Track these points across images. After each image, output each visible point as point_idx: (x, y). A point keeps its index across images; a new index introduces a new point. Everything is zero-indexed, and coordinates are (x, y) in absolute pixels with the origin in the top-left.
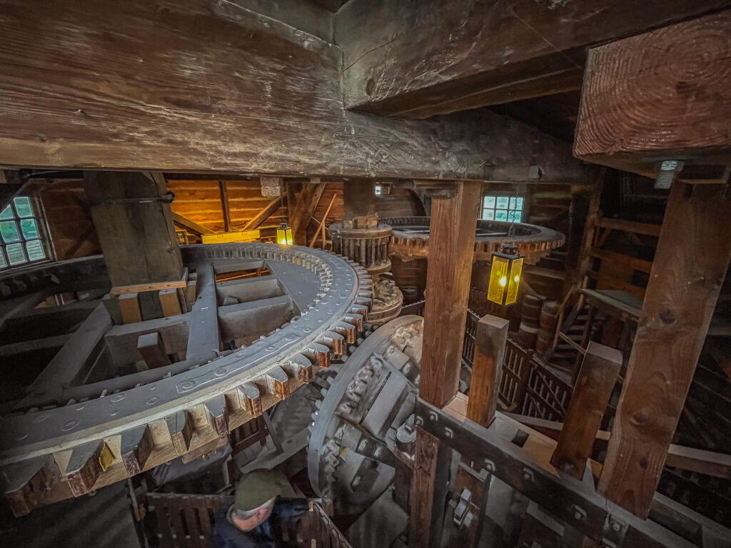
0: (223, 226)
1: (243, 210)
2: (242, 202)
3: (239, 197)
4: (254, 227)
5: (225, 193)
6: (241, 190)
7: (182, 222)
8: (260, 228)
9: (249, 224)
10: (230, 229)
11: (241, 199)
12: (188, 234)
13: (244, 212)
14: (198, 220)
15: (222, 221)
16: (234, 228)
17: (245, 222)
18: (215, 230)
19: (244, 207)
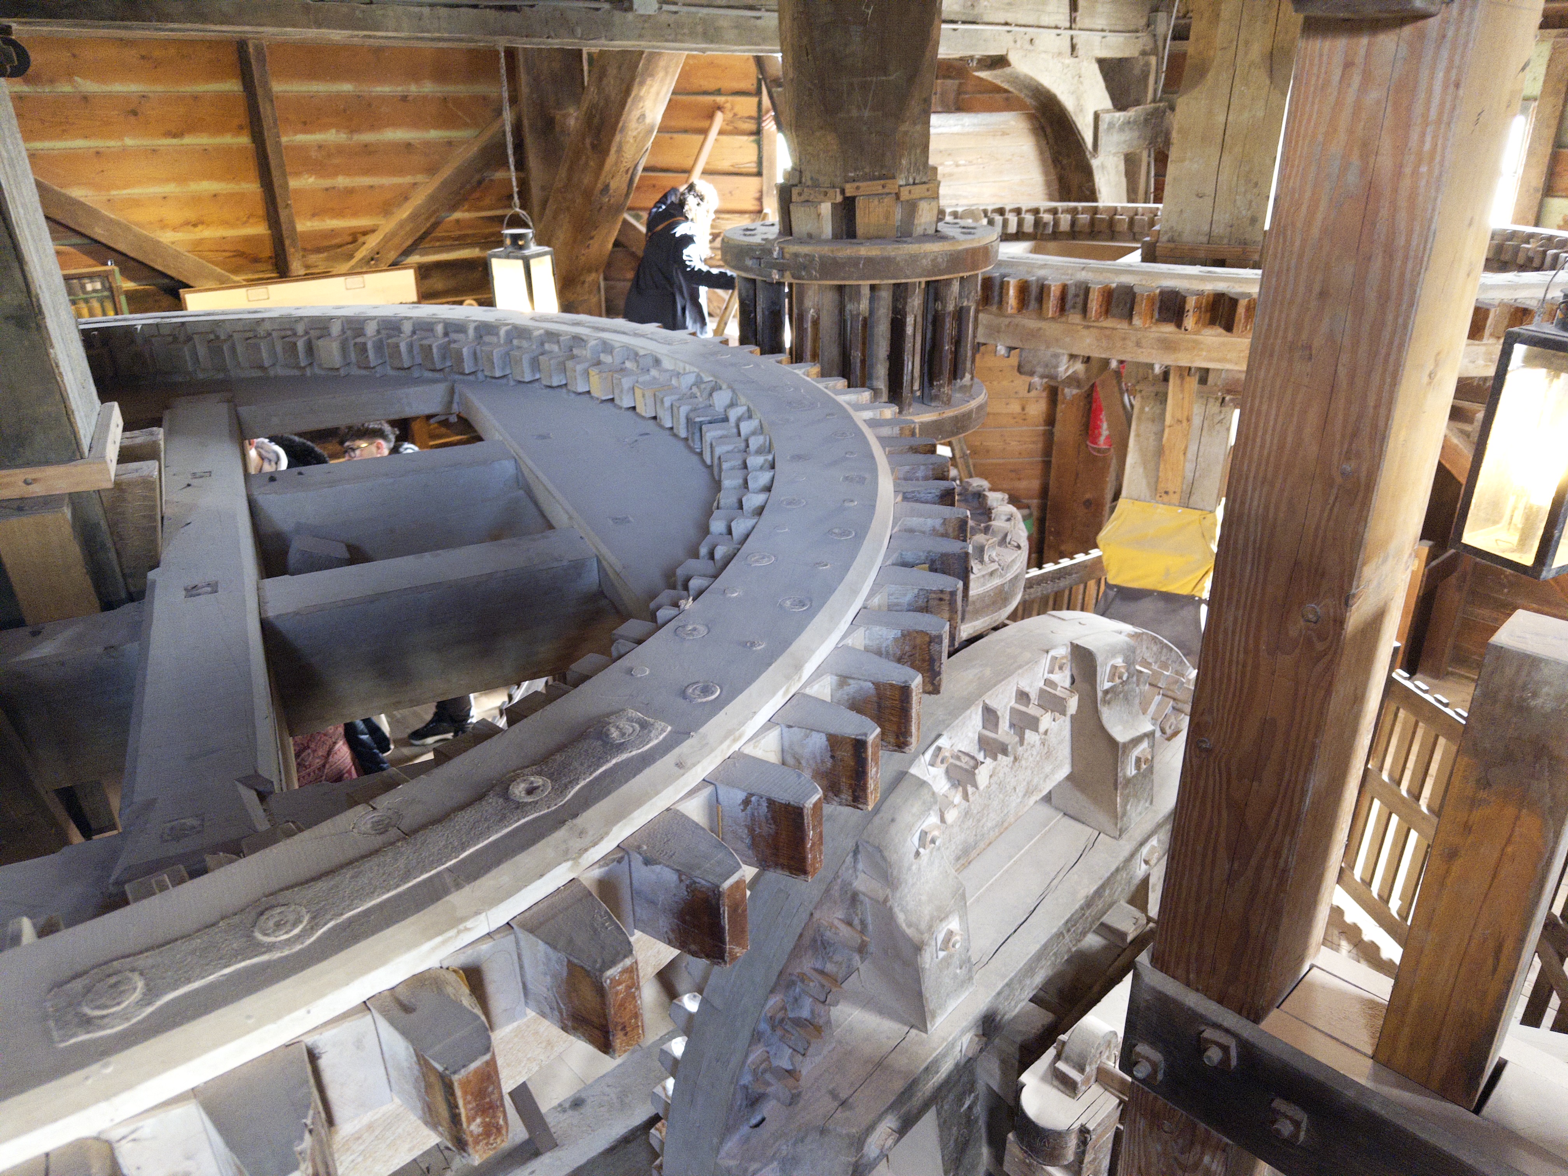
0: (267, 251)
1: (342, 181)
2: (340, 150)
3: (324, 128)
4: (392, 256)
5: (265, 109)
6: (331, 98)
7: (99, 232)
8: (416, 259)
9: (372, 242)
10: (296, 266)
11: (332, 136)
12: (129, 285)
13: (350, 191)
14: (163, 225)
15: (259, 229)
16: (313, 258)
17: (356, 237)
18: (236, 271)
19: (348, 173)
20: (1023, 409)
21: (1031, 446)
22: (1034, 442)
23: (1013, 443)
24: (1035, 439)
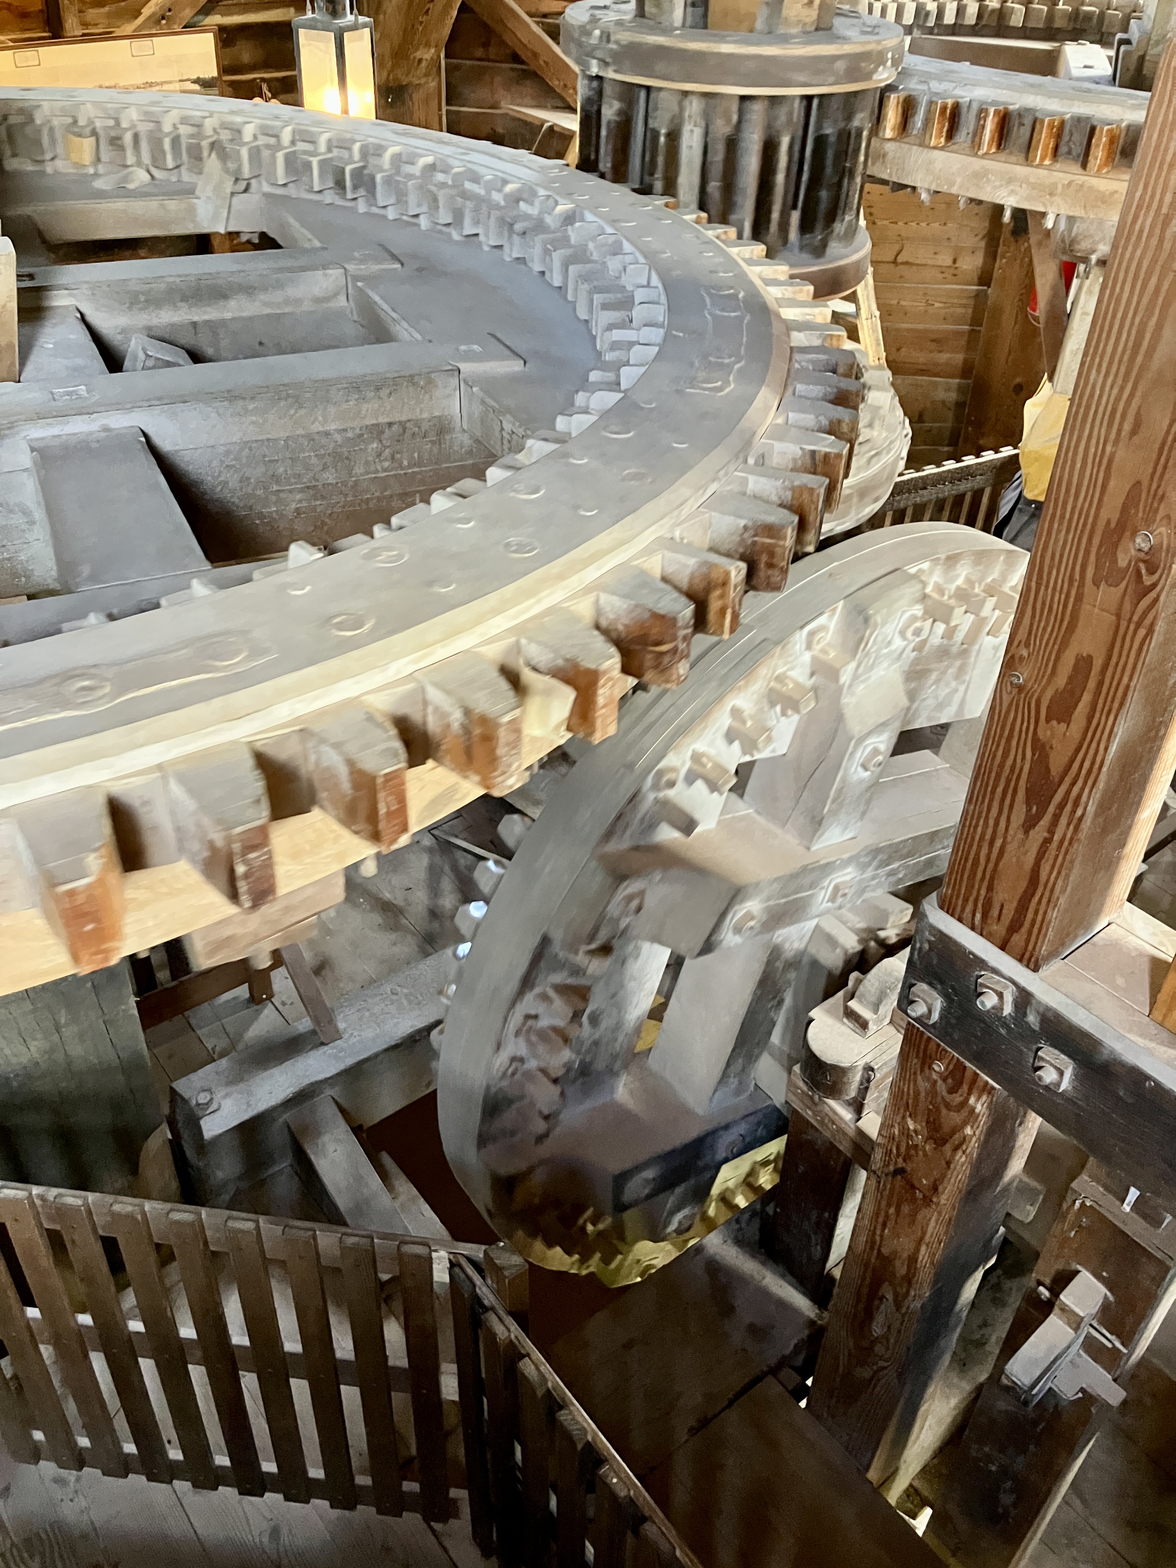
0: (37, 3)
8: (216, 19)
10: (71, 23)
20: (955, 261)
21: (962, 310)
22: (964, 306)
23: (937, 305)
24: (964, 301)
